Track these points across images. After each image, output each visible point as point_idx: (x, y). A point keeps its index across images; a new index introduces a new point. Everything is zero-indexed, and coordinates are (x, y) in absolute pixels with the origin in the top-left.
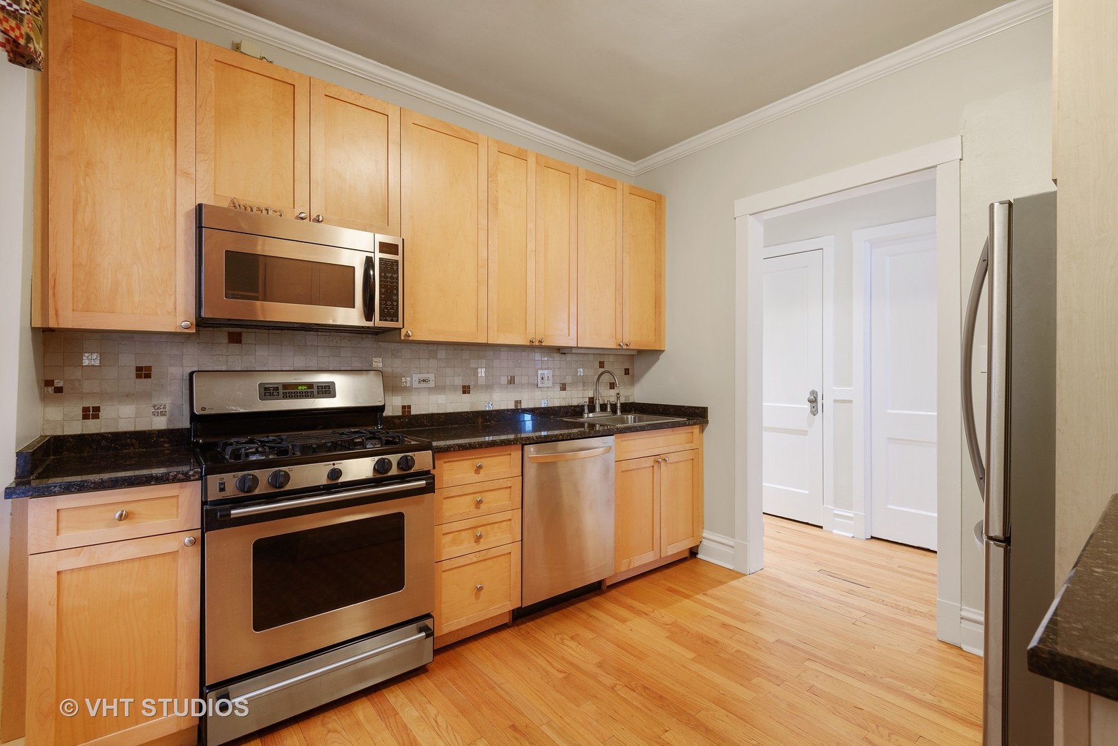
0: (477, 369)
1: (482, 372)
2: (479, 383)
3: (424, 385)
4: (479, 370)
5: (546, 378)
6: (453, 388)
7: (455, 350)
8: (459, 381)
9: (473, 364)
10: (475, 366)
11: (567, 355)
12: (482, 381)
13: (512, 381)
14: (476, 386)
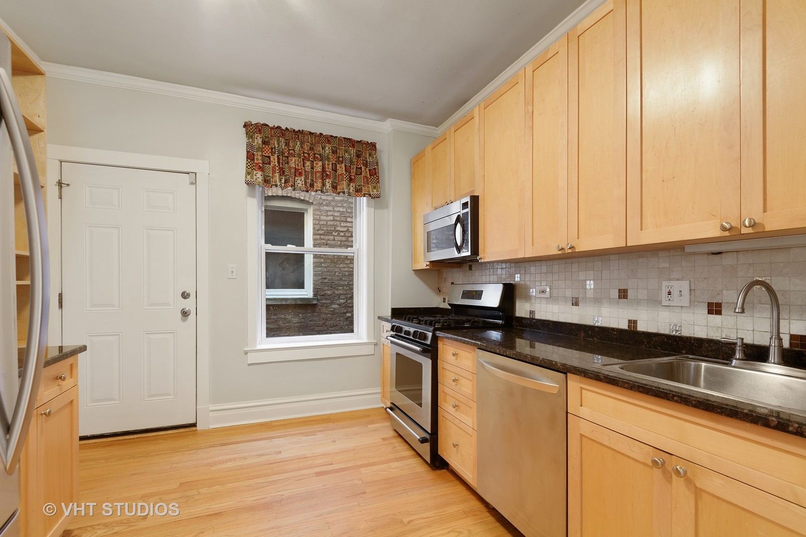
0: (585, 281)
1: (590, 284)
2: (588, 296)
3: (542, 295)
4: (588, 282)
5: (675, 293)
6: (565, 298)
7: (566, 263)
8: (569, 293)
9: (582, 276)
10: (584, 278)
11: (723, 255)
12: (590, 294)
13: (623, 294)
14: (585, 298)
